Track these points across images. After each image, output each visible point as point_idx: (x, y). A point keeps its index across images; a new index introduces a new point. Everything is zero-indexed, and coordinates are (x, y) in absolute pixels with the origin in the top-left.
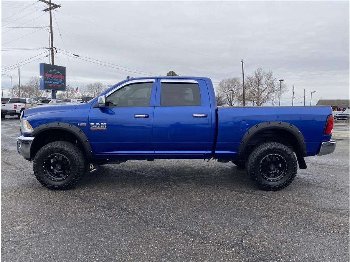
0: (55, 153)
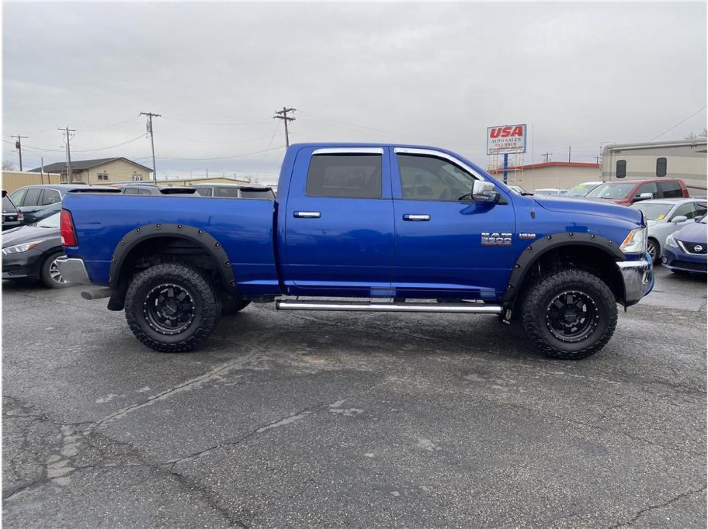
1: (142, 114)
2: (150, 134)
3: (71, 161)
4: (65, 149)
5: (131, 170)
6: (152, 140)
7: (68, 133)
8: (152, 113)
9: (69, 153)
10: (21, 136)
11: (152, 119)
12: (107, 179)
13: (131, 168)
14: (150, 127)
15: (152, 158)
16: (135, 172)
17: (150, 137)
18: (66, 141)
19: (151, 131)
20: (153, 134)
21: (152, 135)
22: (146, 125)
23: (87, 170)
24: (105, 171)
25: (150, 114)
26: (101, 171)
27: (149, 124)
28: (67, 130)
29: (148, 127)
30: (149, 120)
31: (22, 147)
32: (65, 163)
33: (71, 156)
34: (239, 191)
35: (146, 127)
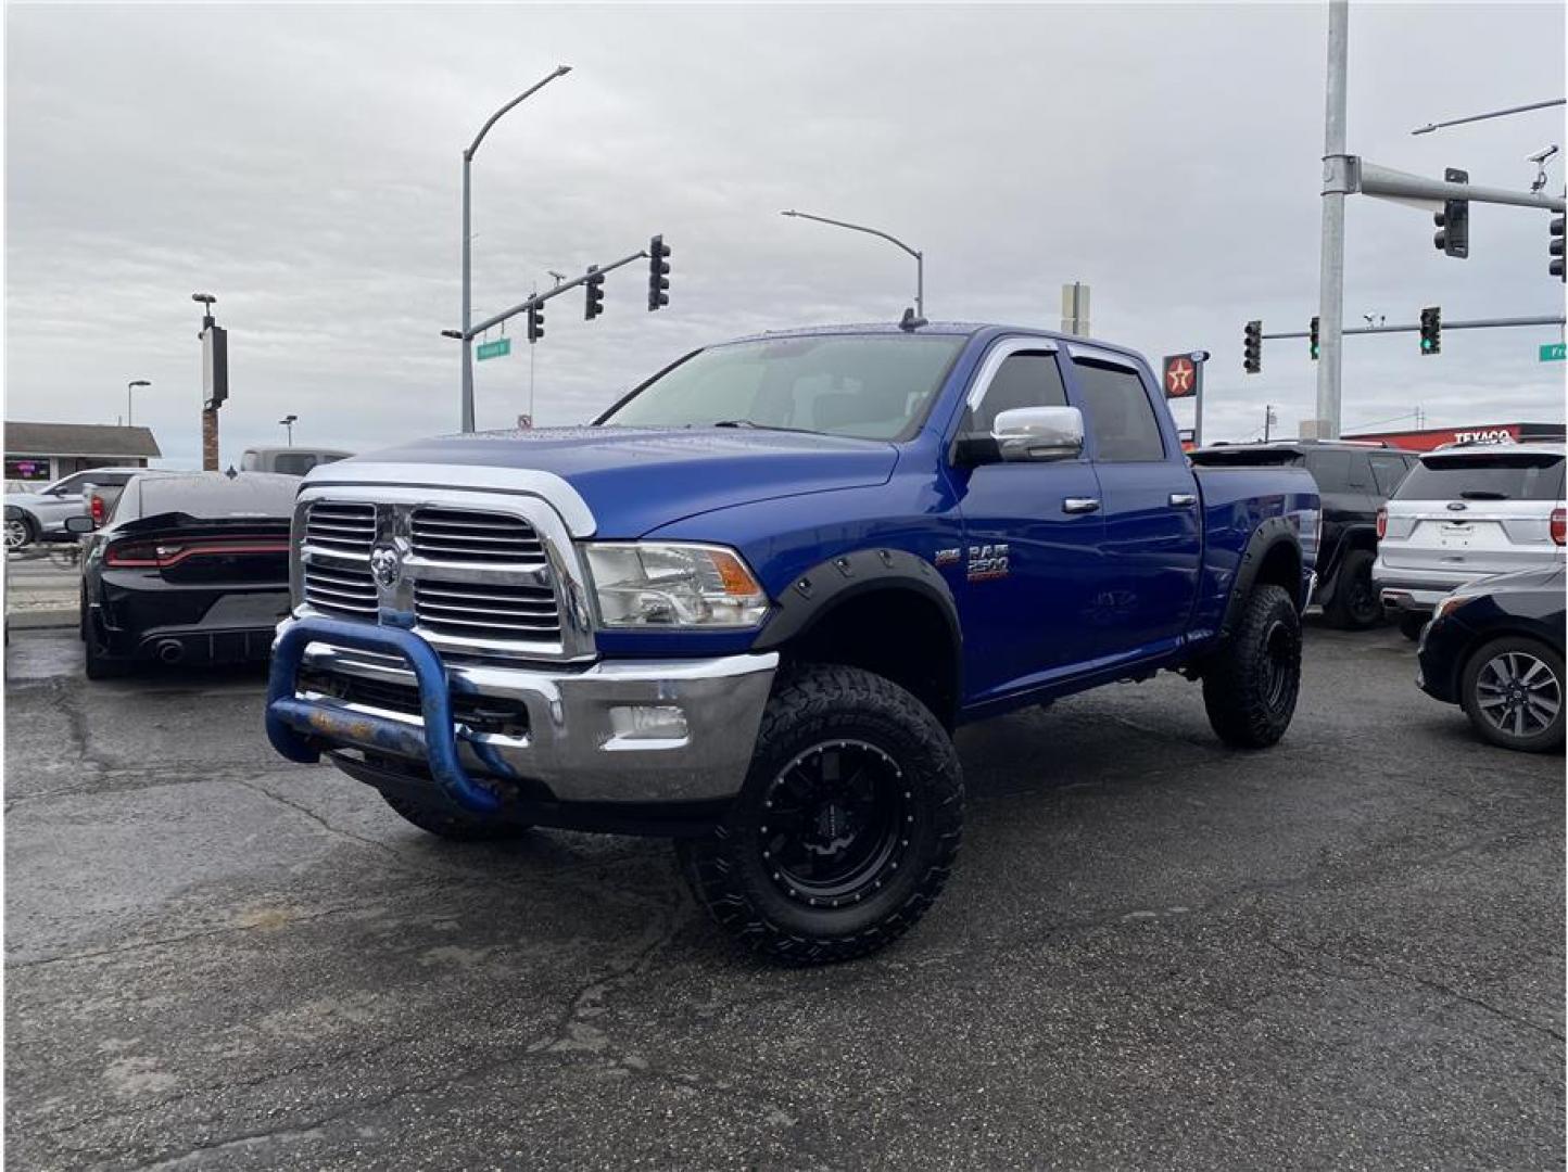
0: (859, 739)
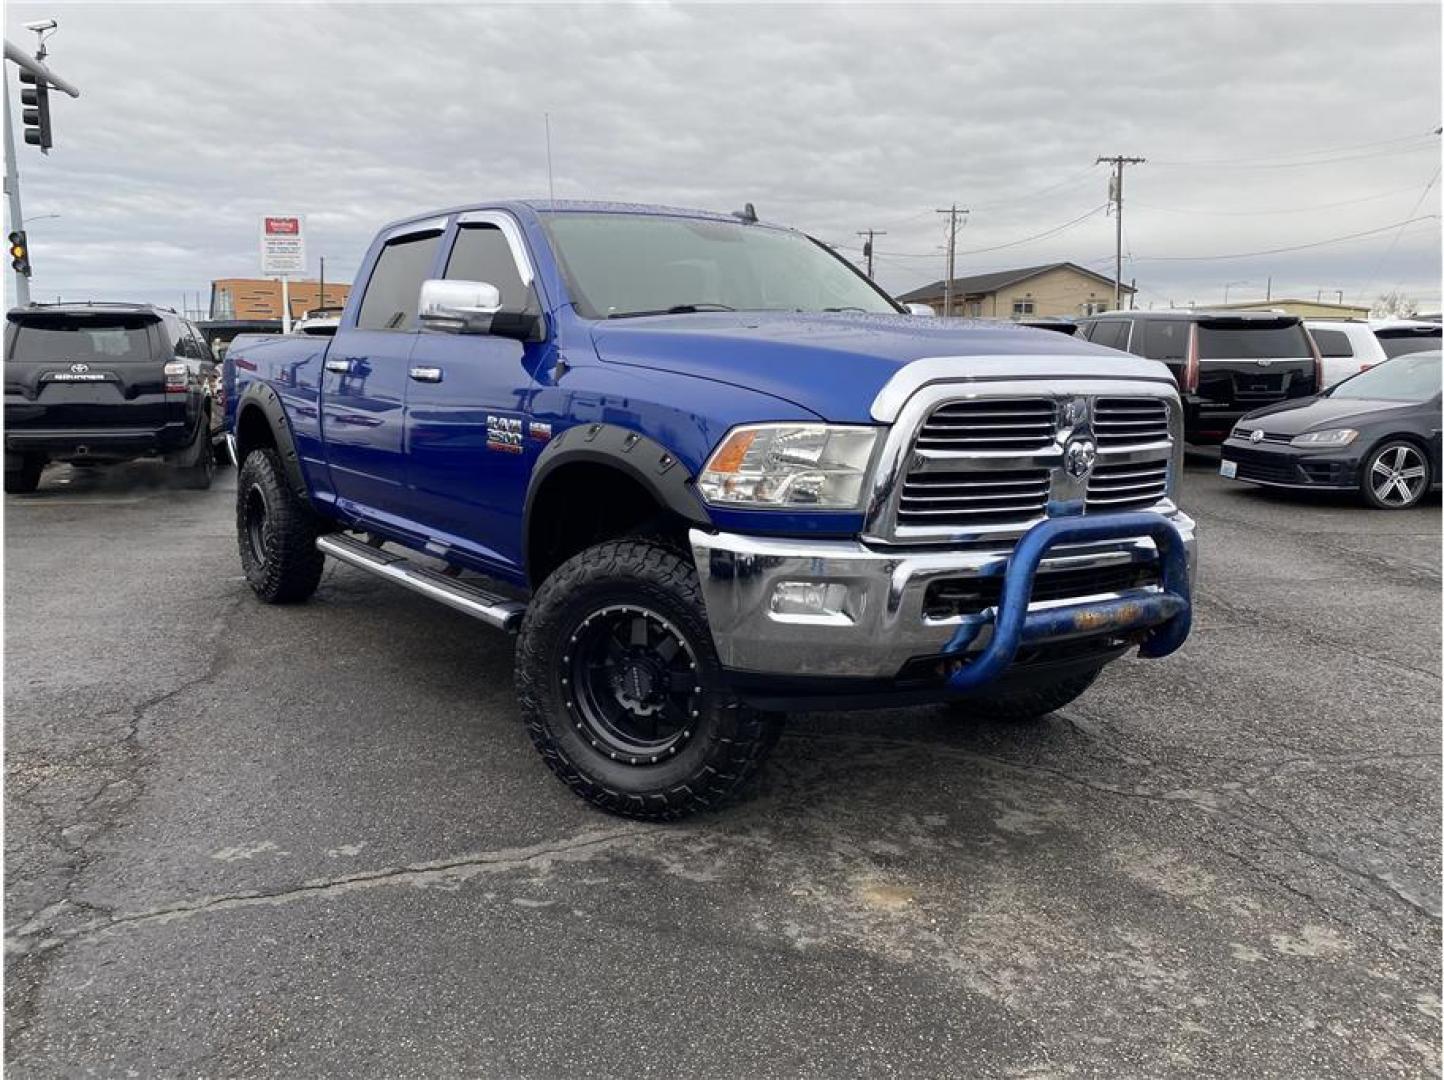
1: (1102, 160)
2: (1115, 206)
3: (955, 277)
4: (945, 252)
5: (1083, 290)
6: (1119, 218)
7: (954, 217)
8: (1124, 157)
9: (952, 260)
10: (874, 231)
11: (1124, 170)
12: (1031, 311)
13: (1085, 285)
14: (1115, 187)
15: (1115, 260)
16: (1093, 295)
17: (1115, 213)
18: (949, 235)
19: (1119, 200)
20: (1123, 204)
21: (1119, 208)
22: (1108, 185)
23: (993, 293)
24: (1029, 295)
25: (1120, 160)
26: (1020, 294)
27: (1115, 182)
28: (954, 211)
29: (1111, 187)
30: (1117, 174)
31: (873, 255)
32: (942, 283)
33: (955, 267)
34: (1193, 327)
35: (1107, 189)
